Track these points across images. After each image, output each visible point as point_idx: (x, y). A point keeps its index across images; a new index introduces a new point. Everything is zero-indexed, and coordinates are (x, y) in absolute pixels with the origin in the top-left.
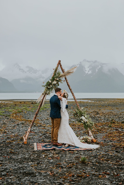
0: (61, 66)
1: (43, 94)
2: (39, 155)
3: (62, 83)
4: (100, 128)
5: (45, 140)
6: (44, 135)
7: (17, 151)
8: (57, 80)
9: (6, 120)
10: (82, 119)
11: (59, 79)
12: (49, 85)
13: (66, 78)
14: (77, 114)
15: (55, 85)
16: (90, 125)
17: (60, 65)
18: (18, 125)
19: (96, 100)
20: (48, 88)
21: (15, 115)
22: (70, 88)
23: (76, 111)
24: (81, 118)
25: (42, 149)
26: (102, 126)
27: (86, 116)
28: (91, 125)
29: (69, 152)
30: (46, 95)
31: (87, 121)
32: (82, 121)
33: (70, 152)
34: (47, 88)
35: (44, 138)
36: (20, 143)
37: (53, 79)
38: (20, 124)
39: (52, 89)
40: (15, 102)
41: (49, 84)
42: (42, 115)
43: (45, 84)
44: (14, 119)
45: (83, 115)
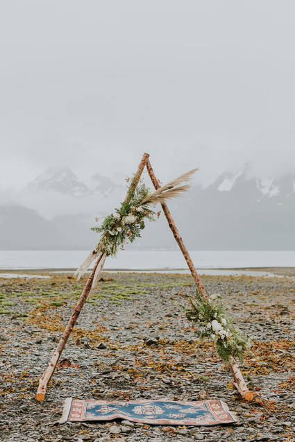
0: (150, 170)
1: (94, 253)
2: (68, 437)
3: (154, 220)
4: (278, 356)
5: (101, 390)
6: (104, 374)
7: (7, 424)
8: (139, 213)
9: (11, 327)
10: (211, 330)
11: (145, 209)
12: (113, 227)
13: (164, 207)
14: (196, 312)
15: (131, 226)
16: (238, 347)
17: (148, 168)
18: (39, 342)
19: (289, 271)
20: (111, 236)
21: (39, 314)
22: (175, 237)
23: (194, 303)
24: (209, 325)
25: (81, 420)
26: (287, 350)
27: (224, 321)
28: (240, 348)
29: (162, 431)
30: (105, 255)
31: (227, 336)
32: (213, 336)
33: (165, 428)
34: (107, 235)
35: (101, 383)
36: (26, 397)
37: (126, 210)
38: (46, 339)
39: (123, 238)
40: (55, 275)
41: (113, 224)
42: (118, 314)
43: (100, 223)
44: (35, 325)
45: (215, 316)
